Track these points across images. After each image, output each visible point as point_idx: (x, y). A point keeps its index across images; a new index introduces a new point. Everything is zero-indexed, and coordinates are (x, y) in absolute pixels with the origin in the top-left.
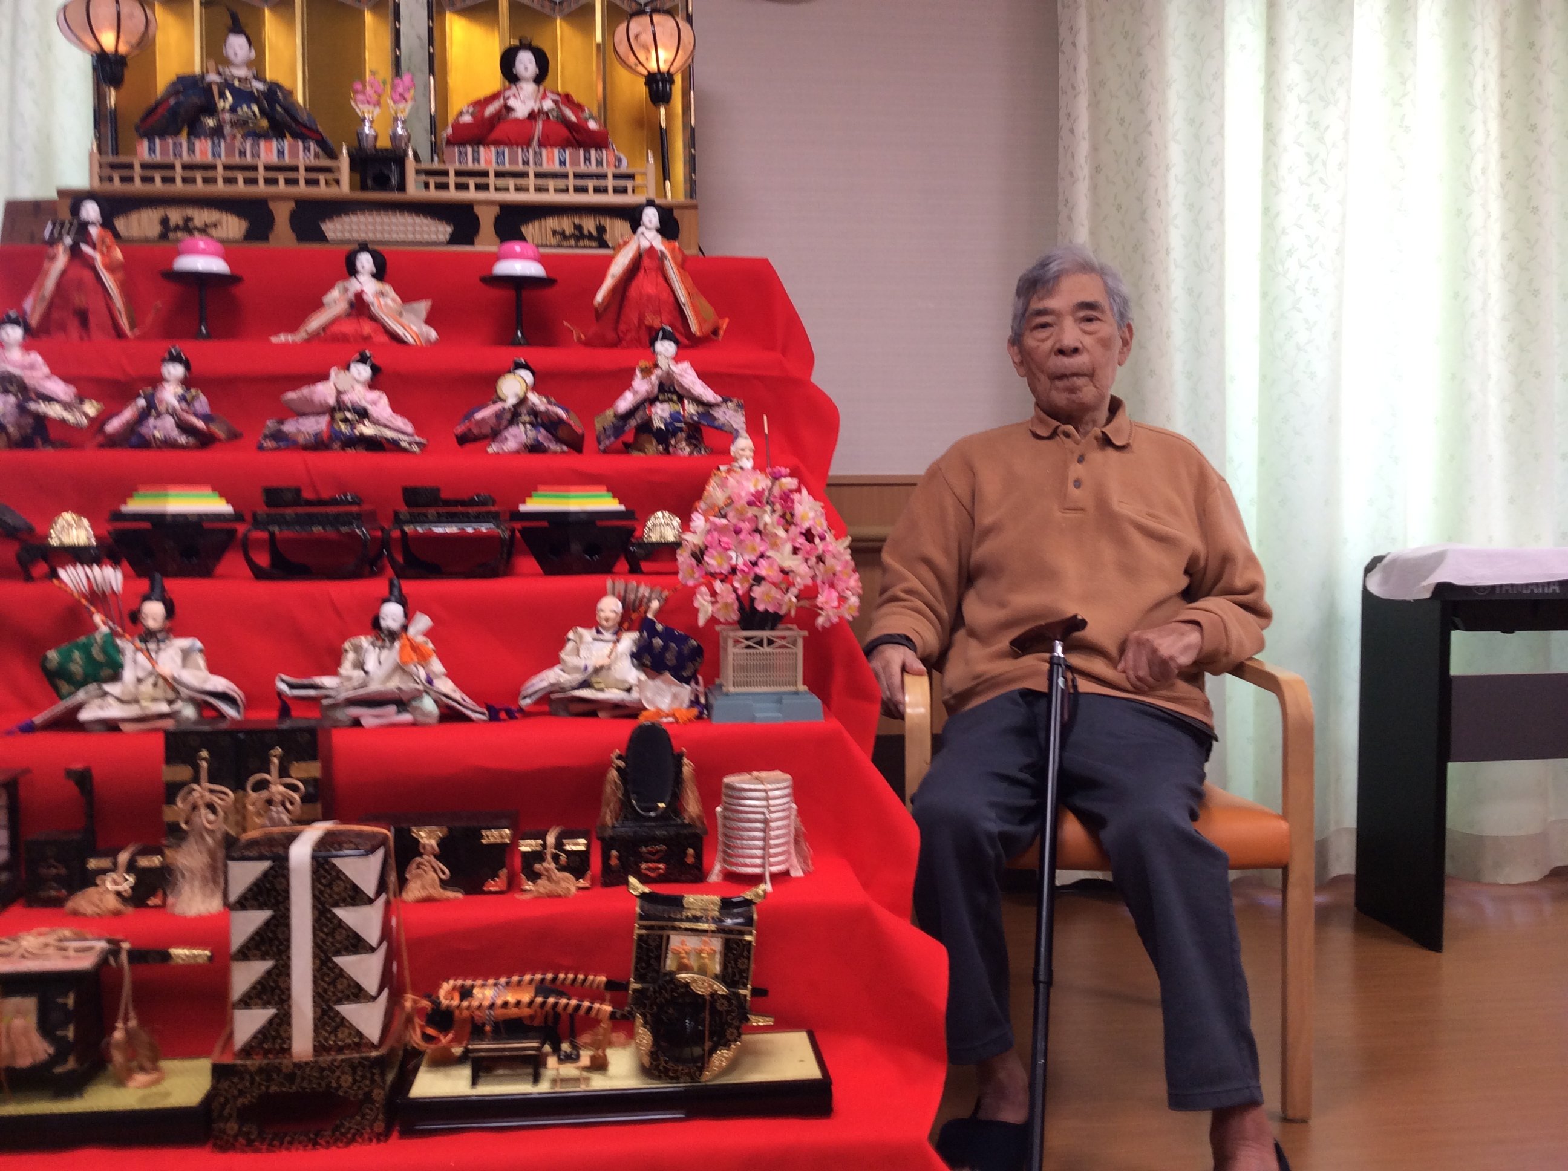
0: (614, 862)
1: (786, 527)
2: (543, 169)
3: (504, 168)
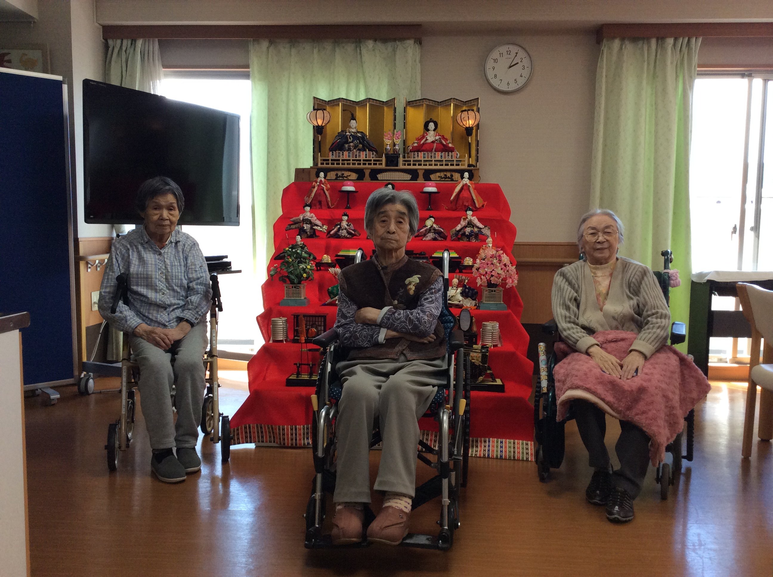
1: (500, 263)
2: (436, 159)
3: (426, 159)
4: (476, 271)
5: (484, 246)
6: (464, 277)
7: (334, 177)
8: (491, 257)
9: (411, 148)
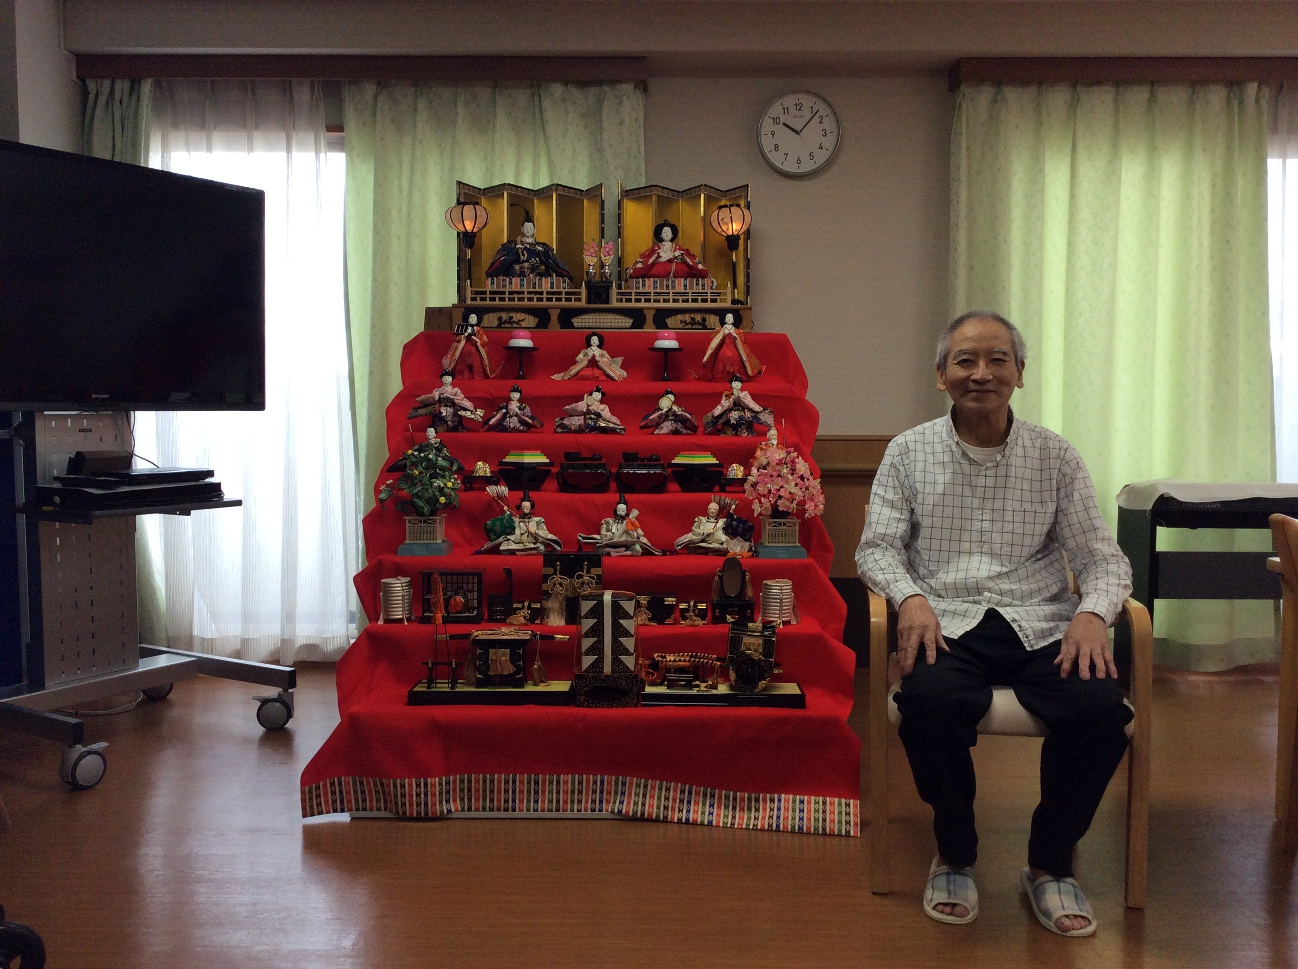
0: (717, 614)
1: (793, 474)
2: (676, 291)
3: (658, 290)
4: (752, 489)
5: (763, 443)
6: (728, 500)
7: (496, 323)
8: (777, 464)
9: (632, 271)
